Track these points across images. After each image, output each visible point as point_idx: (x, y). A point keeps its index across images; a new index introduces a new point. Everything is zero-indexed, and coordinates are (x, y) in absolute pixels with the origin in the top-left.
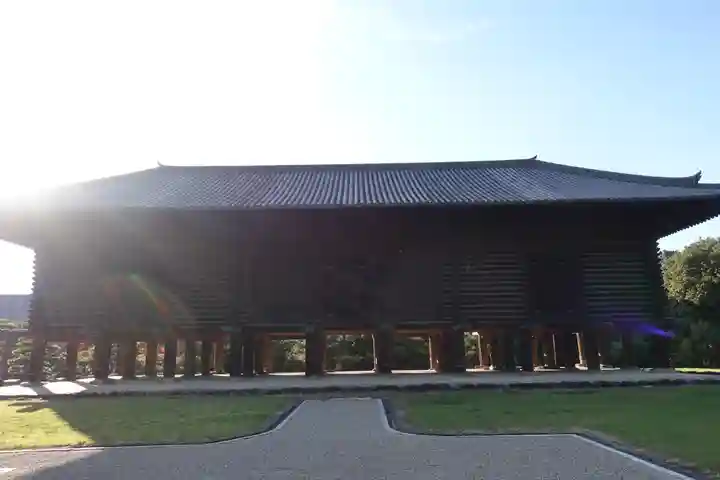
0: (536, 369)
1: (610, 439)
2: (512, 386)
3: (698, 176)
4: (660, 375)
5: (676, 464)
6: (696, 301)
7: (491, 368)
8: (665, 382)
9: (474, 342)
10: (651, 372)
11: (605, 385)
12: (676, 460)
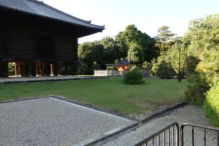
0: (37, 76)
1: (63, 97)
2: (27, 82)
3: (90, 21)
4: (74, 77)
5: (84, 104)
6: (83, 58)
7: (20, 76)
8: (76, 79)
9: (13, 67)
10: (72, 76)
11: (59, 80)
12: (84, 103)
